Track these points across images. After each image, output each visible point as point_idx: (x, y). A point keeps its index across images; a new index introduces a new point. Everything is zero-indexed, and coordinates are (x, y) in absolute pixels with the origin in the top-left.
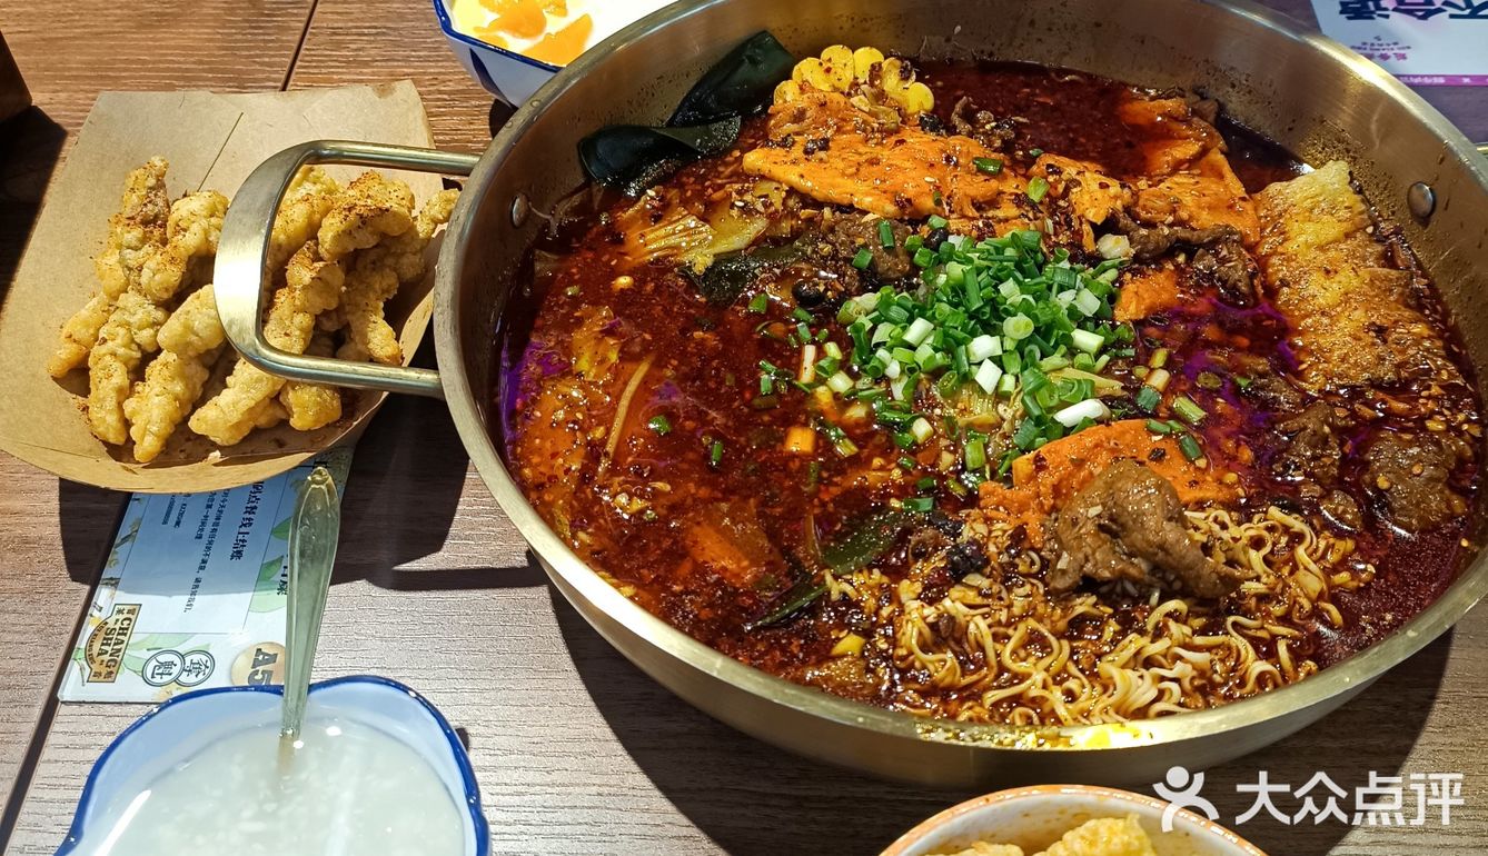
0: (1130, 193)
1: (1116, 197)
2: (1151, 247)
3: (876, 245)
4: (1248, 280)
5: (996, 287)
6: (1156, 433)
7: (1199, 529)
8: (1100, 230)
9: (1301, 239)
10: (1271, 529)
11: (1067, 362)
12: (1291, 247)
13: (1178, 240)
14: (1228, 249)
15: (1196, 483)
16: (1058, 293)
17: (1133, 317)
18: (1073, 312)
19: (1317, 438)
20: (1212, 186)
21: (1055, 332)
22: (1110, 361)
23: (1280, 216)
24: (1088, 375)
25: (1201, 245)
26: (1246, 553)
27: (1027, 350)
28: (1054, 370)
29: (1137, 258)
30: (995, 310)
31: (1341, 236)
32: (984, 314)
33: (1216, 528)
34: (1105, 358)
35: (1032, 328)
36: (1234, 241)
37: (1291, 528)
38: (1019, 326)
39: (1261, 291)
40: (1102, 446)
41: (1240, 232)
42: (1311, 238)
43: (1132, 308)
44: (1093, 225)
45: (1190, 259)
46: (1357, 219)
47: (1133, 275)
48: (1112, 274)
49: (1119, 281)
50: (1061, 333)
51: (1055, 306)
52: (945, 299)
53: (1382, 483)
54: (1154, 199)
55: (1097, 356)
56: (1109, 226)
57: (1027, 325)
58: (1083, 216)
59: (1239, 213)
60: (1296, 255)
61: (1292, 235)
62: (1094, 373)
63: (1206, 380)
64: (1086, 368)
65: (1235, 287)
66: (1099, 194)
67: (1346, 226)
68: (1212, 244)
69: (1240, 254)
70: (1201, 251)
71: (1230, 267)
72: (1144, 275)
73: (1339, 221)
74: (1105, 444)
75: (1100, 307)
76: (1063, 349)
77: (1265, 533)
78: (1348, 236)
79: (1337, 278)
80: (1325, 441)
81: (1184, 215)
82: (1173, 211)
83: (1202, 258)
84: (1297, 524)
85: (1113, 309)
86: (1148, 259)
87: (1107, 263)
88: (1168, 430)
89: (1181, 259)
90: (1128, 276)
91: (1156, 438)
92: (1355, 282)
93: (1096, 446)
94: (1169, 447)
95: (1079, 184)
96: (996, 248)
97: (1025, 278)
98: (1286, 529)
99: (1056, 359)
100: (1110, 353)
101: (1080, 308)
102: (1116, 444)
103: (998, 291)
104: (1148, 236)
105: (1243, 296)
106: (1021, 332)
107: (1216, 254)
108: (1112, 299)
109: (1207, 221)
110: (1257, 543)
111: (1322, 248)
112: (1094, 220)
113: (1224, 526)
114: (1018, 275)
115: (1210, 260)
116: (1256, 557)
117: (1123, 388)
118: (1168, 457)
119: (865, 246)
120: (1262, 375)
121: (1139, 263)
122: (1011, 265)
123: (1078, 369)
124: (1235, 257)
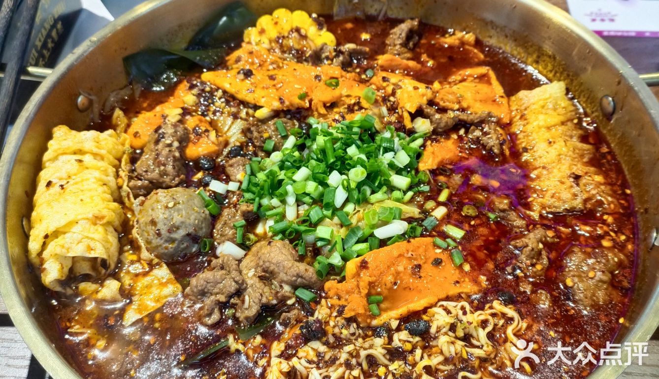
0: (431, 93)
1: (423, 95)
2: (442, 125)
3: (277, 136)
4: (499, 146)
5: (345, 150)
6: (439, 247)
7: (451, 313)
8: (413, 116)
9: (535, 124)
10: (494, 315)
11: (386, 196)
12: (529, 128)
13: (460, 120)
14: (489, 126)
15: (458, 282)
16: (384, 153)
17: (430, 168)
18: (392, 166)
19: (533, 253)
20: (483, 88)
21: (379, 178)
22: (414, 195)
23: (526, 109)
24: (398, 205)
25: (472, 124)
26: (476, 330)
27: (362, 189)
28: (378, 202)
29: (435, 132)
30: (343, 163)
31: (559, 123)
32: (337, 166)
33: (460, 312)
34: (410, 194)
35: (365, 175)
36: (493, 122)
37: (507, 314)
38: (357, 174)
39: (507, 152)
40: (403, 256)
41: (497, 116)
42: (541, 123)
43: (430, 161)
44: (410, 113)
45: (467, 132)
46: (569, 114)
47: (432, 142)
48: (420, 141)
49: (424, 146)
50: (383, 179)
51: (381, 162)
52: (315, 157)
53: (569, 282)
54: (447, 94)
55: (405, 193)
56: (419, 113)
57: (363, 173)
58: (404, 107)
59: (498, 104)
60: (532, 133)
61: (531, 120)
62: (404, 203)
63: (468, 211)
64: (398, 200)
65: (491, 149)
66: (413, 92)
67: (562, 118)
68: (480, 123)
69: (495, 130)
70: (472, 128)
71: (489, 138)
72: (437, 141)
73: (559, 115)
74: (406, 255)
75: (410, 162)
76: (385, 188)
77: (490, 318)
78: (563, 123)
79: (555, 146)
80: (539, 253)
81: (465, 105)
82: (459, 103)
83: (474, 131)
84: (510, 312)
85: (418, 162)
86: (441, 132)
87: (416, 135)
88: (446, 246)
89: (462, 132)
90: (429, 143)
91: (438, 251)
92: (564, 149)
93: (400, 255)
94: (444, 257)
95: (401, 88)
96: (347, 127)
97: (363, 144)
98: (504, 315)
99: (379, 195)
100: (414, 190)
101: (396, 163)
102: (412, 255)
103: (346, 153)
104: (441, 119)
105: (497, 156)
106: (359, 176)
107: (482, 130)
108: (419, 156)
109: (478, 110)
110: (484, 324)
111: (549, 128)
112: (410, 111)
113: (465, 313)
114: (359, 143)
115: (478, 133)
116: (482, 334)
117: (420, 213)
118: (443, 264)
119: (270, 138)
120: (503, 211)
121: (436, 135)
122: (356, 137)
123: (393, 200)
124: (493, 132)
